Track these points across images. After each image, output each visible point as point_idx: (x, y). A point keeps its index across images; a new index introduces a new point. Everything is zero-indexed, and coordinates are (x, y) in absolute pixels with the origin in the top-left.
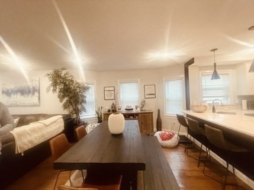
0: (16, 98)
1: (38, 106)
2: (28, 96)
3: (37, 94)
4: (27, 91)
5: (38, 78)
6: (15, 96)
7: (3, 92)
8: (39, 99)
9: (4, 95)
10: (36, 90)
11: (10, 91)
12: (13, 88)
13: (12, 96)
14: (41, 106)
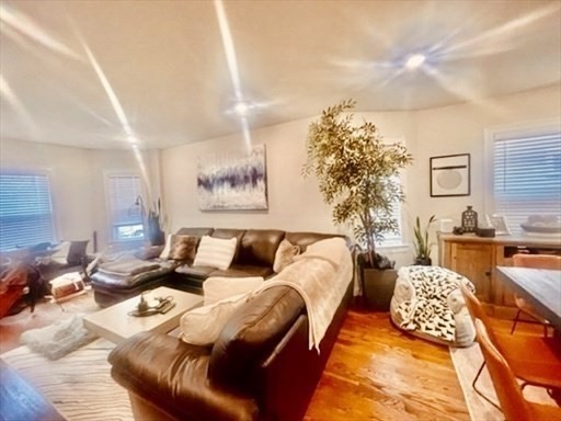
0: (223, 193)
1: (264, 210)
2: (244, 188)
3: (261, 183)
4: (242, 177)
5: (262, 147)
6: (220, 190)
7: (200, 182)
8: (266, 195)
9: (202, 187)
10: (261, 175)
11: (211, 180)
12: (214, 172)
13: (215, 189)
14: (270, 211)
